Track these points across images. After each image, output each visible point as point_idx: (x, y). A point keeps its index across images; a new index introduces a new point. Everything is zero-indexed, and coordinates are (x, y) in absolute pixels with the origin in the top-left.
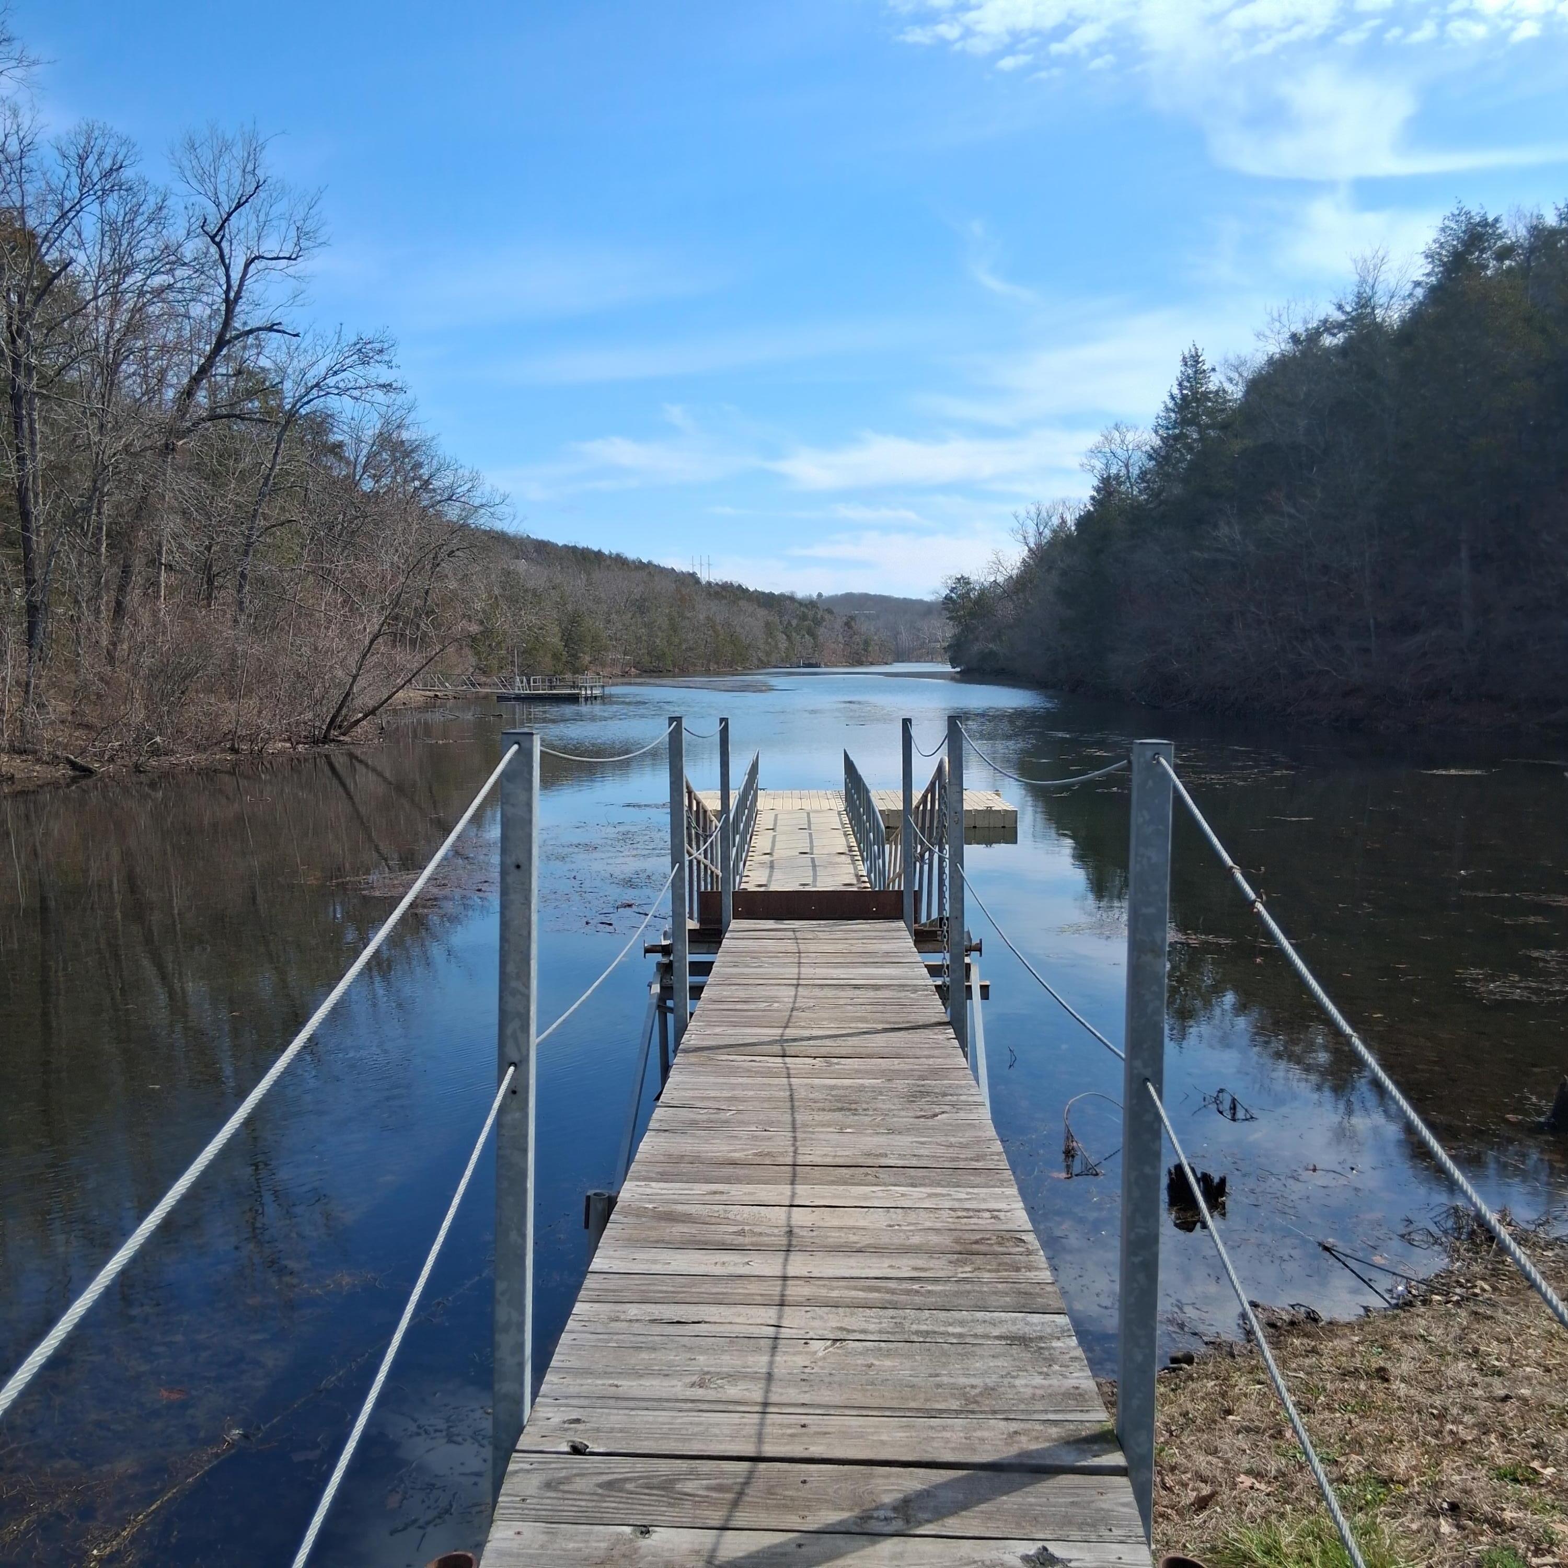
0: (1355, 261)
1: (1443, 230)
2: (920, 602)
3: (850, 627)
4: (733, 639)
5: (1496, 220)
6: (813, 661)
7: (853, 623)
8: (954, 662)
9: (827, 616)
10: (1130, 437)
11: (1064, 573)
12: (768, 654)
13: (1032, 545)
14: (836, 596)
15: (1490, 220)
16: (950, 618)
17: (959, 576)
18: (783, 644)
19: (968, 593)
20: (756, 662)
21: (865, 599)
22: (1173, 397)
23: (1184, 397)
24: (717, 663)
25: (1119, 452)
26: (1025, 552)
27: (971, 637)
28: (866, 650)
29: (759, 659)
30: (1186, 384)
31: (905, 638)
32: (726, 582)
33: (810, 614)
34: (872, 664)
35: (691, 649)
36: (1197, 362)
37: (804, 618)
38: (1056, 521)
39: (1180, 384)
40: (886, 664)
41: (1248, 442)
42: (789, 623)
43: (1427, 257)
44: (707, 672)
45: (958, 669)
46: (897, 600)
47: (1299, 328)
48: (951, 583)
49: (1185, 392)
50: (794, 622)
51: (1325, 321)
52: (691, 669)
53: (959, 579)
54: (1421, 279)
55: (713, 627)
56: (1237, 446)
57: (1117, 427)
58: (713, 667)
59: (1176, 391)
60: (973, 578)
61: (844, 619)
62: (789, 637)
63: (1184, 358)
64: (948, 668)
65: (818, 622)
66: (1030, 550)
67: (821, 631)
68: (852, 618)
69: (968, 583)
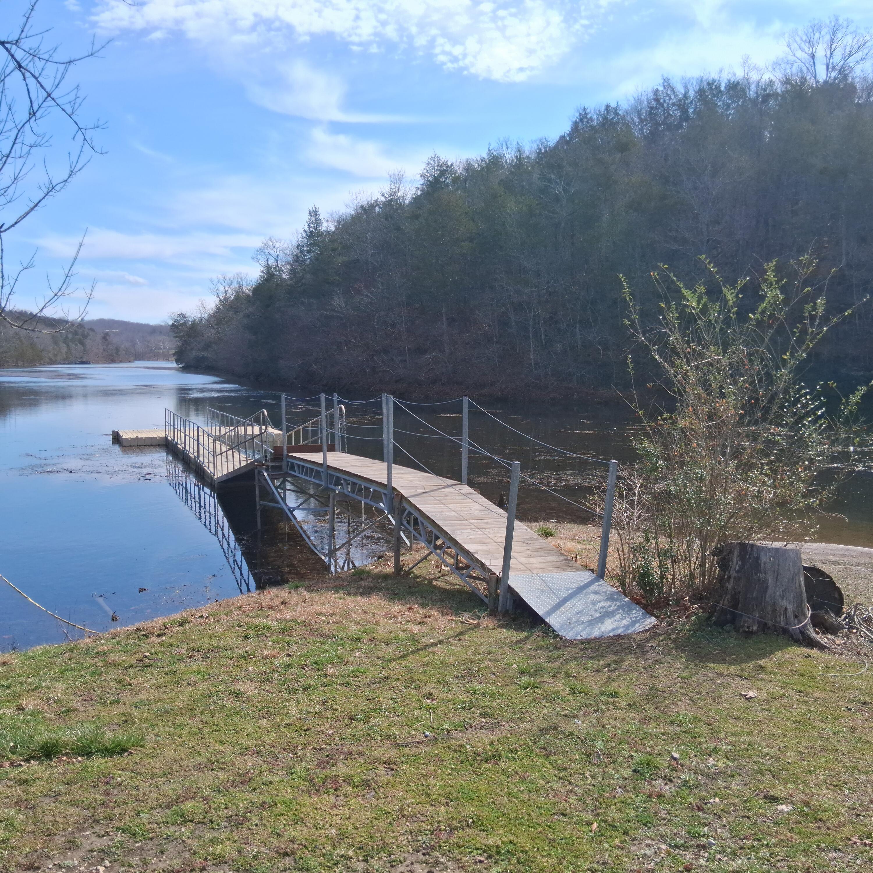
0: (390, 176)
1: (428, 164)
2: (147, 326)
3: (106, 340)
4: (32, 346)
5: (452, 165)
6: (84, 360)
7: (108, 338)
8: (177, 361)
9: (91, 333)
10: (278, 245)
11: (247, 316)
12: (55, 355)
13: (221, 298)
14: (93, 320)
15: (450, 164)
16: (176, 337)
17: (179, 313)
18: (64, 349)
19: (185, 323)
20: (48, 360)
21: (112, 323)
22: (305, 231)
23: (311, 232)
24: (23, 361)
25: (272, 252)
26: (217, 301)
27: (189, 348)
28: (116, 354)
29: (50, 359)
30: (311, 225)
31: (140, 347)
32: (22, 311)
33: (80, 331)
34: (121, 362)
35: (6, 352)
36: (316, 214)
37: (76, 333)
38: (235, 285)
39: (309, 225)
40: (130, 362)
41: (345, 259)
42: (67, 337)
43: (421, 176)
44: (17, 366)
45: (180, 366)
46: (132, 324)
47: (365, 203)
48: (175, 317)
49: (311, 229)
50: (70, 336)
51: (376, 201)
52: (6, 364)
53: (179, 315)
54: (419, 186)
55: (19, 338)
56: (340, 260)
57: (270, 239)
58: (20, 363)
59: (307, 228)
60: (188, 314)
61: (102, 335)
62: (68, 346)
63: (310, 212)
64: (175, 365)
65: (85, 336)
66: (221, 300)
67: (88, 342)
68: (107, 334)
69: (185, 317)
